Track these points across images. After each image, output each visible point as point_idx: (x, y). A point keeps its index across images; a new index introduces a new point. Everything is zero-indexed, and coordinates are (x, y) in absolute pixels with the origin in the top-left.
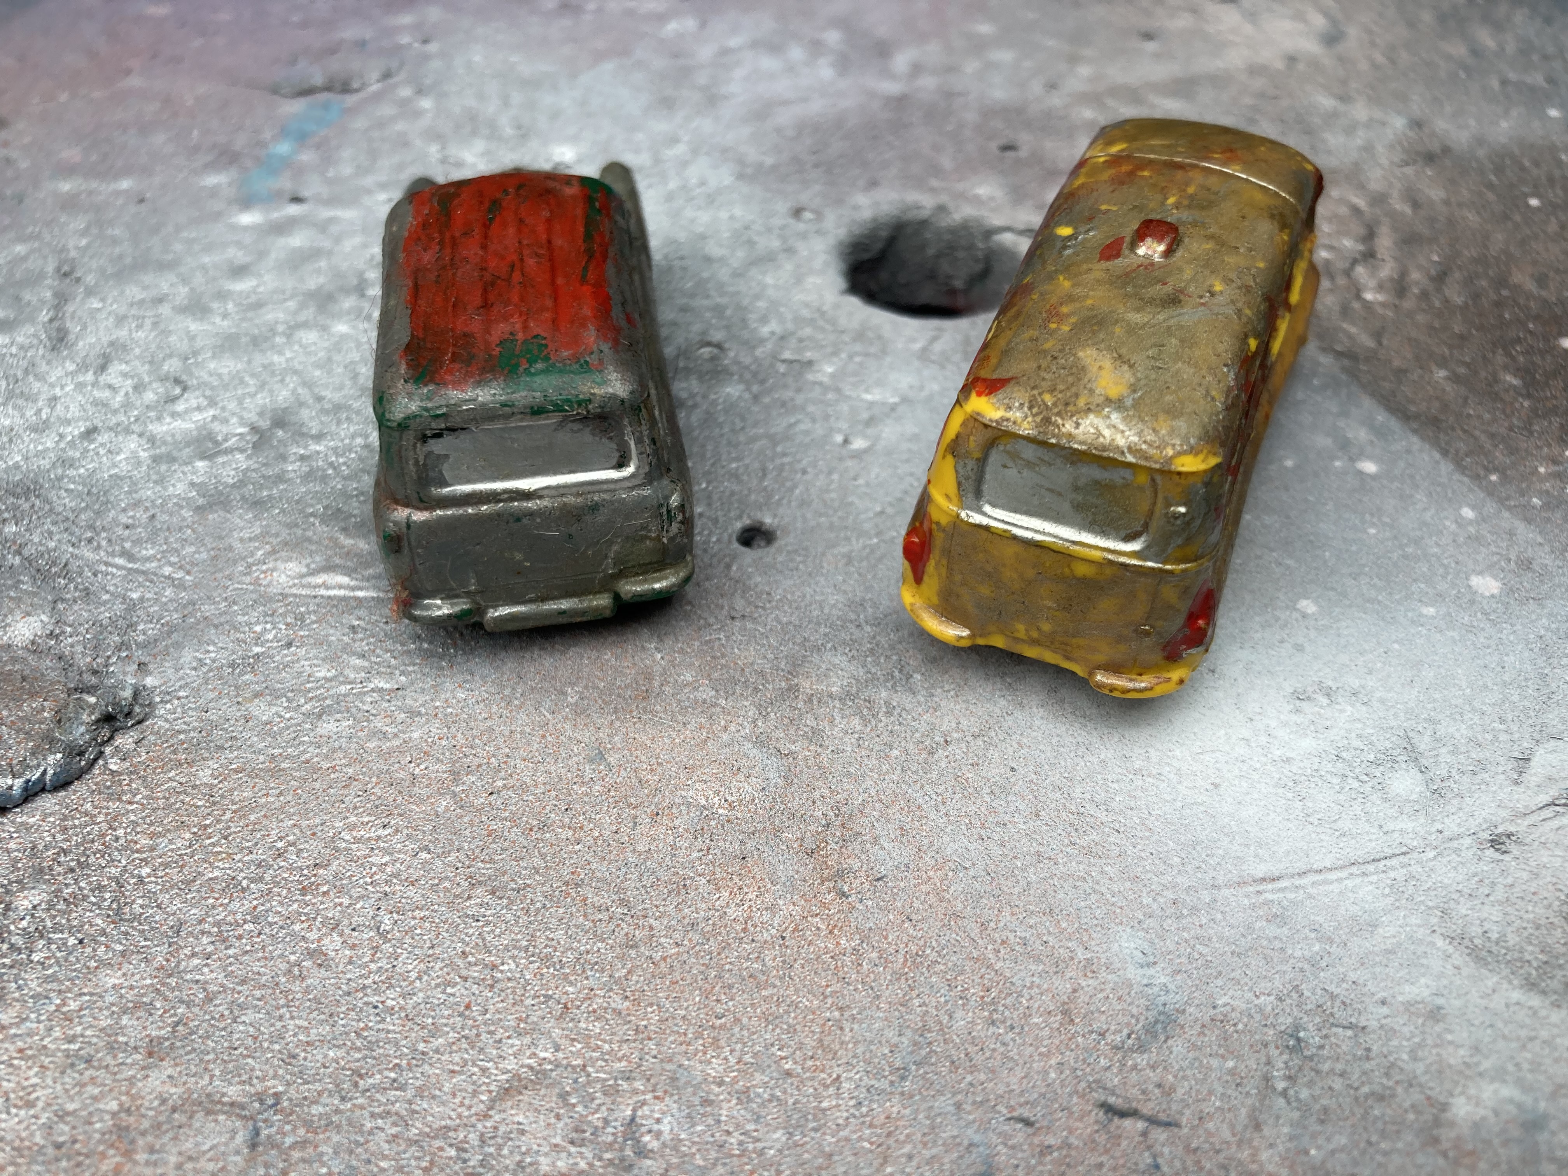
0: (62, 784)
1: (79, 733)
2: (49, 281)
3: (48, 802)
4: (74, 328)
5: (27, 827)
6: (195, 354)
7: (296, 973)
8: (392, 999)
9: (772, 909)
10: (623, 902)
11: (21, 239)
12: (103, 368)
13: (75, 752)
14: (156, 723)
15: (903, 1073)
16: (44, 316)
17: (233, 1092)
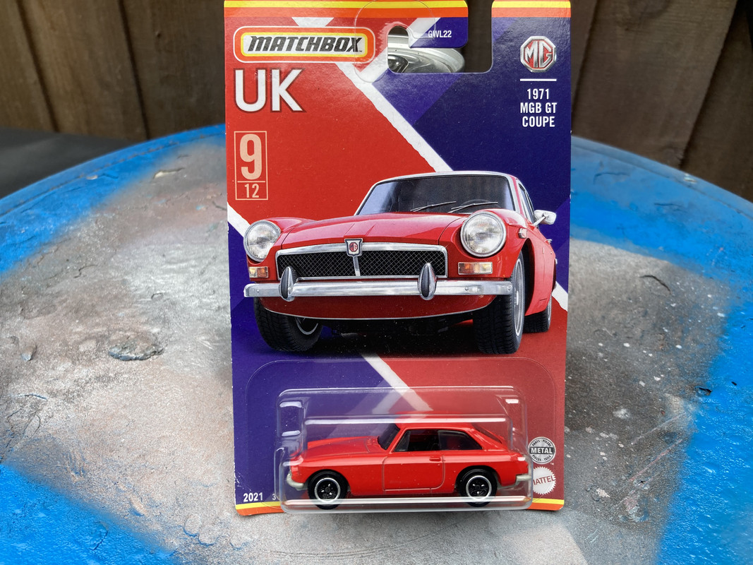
0: (141, 359)
1: (148, 352)
2: (210, 259)
3: (138, 362)
4: (206, 272)
5: (132, 364)
6: (222, 286)
7: (151, 405)
8: (160, 415)
9: (223, 431)
10: (203, 419)
11: (211, 247)
12: (204, 283)
13: (146, 355)
14: (162, 356)
15: (218, 464)
16: (203, 267)
17: (130, 417)
